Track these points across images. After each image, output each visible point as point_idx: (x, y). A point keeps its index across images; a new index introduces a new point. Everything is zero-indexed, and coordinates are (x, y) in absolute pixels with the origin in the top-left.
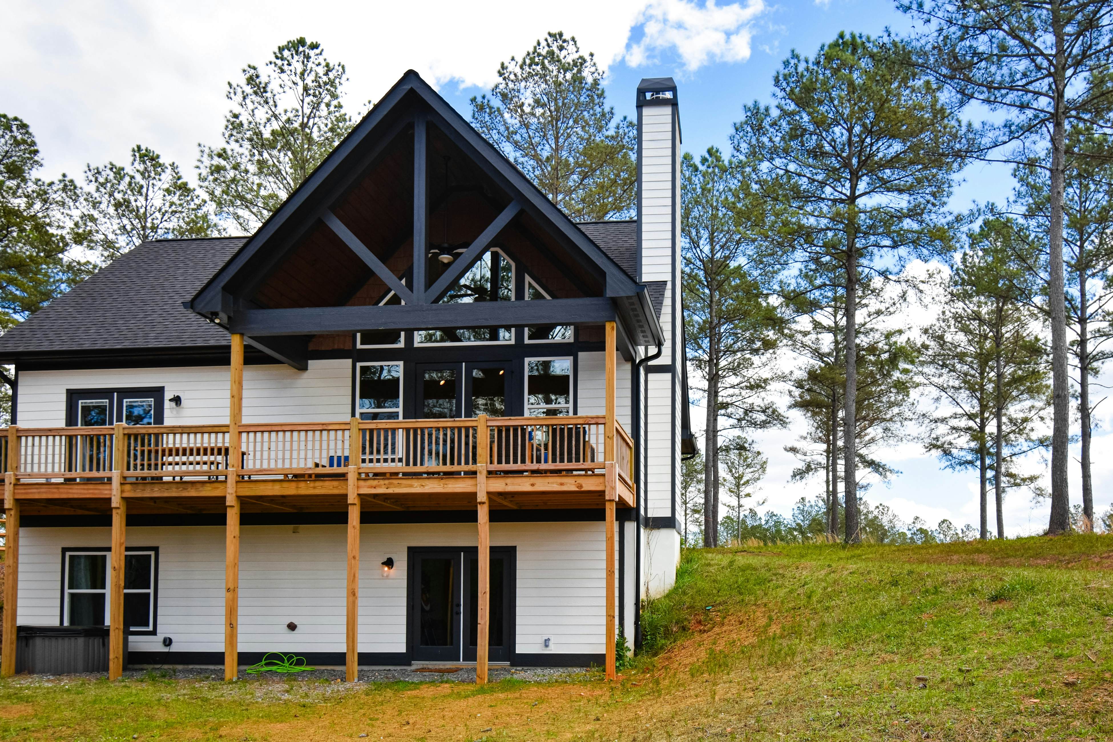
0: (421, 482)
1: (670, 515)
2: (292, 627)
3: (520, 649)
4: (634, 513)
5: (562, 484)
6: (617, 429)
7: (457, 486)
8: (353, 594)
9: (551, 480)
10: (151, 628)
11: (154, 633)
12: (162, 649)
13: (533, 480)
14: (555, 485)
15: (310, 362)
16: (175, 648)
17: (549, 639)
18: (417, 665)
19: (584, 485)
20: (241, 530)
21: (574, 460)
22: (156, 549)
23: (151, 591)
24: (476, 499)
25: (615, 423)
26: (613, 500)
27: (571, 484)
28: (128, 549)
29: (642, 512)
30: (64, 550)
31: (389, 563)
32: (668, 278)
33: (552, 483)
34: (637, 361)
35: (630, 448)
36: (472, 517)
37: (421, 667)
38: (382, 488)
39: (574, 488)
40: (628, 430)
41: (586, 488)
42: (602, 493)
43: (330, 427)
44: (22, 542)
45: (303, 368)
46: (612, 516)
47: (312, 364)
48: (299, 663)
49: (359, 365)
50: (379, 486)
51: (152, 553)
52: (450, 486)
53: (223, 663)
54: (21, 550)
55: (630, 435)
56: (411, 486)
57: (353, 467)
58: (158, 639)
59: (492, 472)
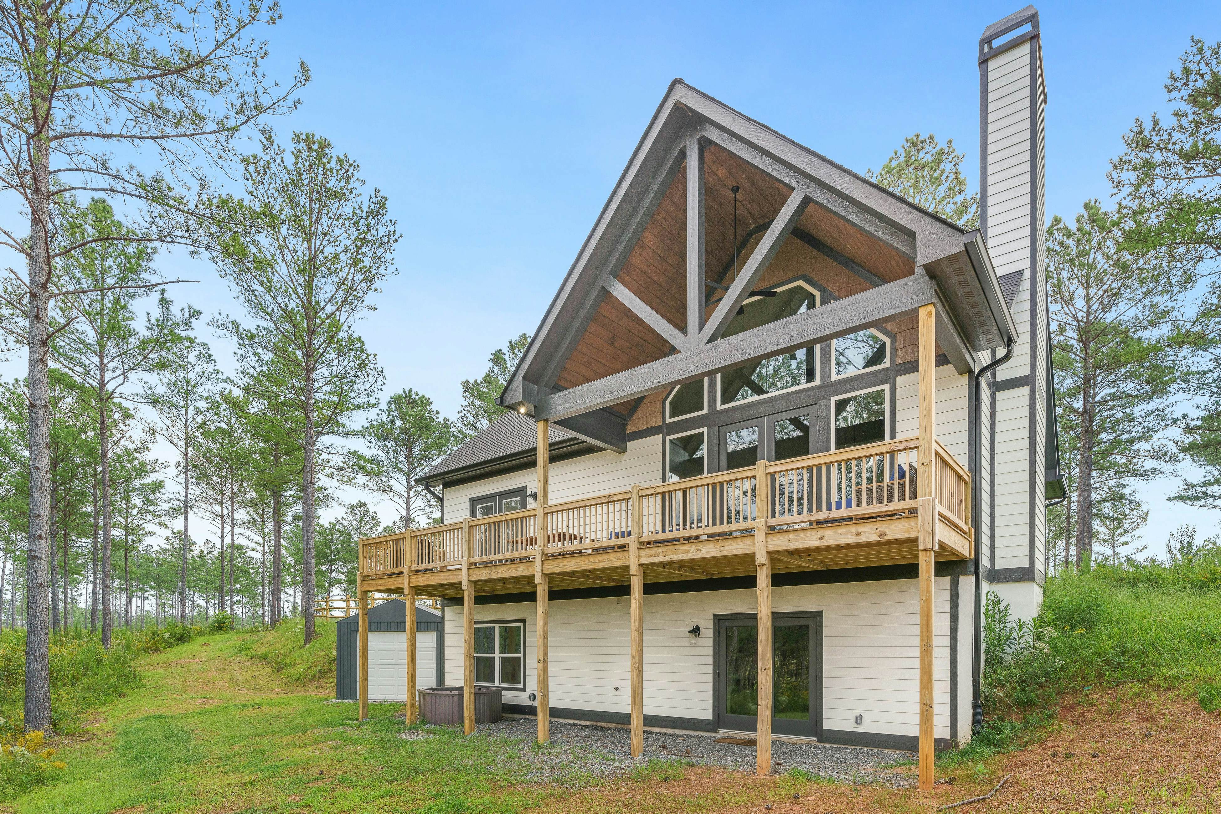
0: (699, 546)
1: (1026, 565)
3: (828, 725)
4: (971, 566)
5: (858, 534)
6: (937, 453)
7: (734, 547)
8: (638, 669)
9: (843, 530)
10: (522, 686)
11: (524, 690)
12: (529, 703)
13: (820, 533)
14: (849, 536)
15: (631, 443)
17: (861, 716)
18: (723, 733)
19: (888, 533)
20: (549, 605)
21: (875, 501)
22: (523, 621)
23: (522, 655)
24: (755, 561)
25: (934, 443)
26: (930, 550)
27: (870, 533)
29: (985, 561)
31: (696, 631)
32: (1025, 264)
33: (847, 534)
34: (977, 371)
35: (966, 483)
36: (750, 582)
37: (727, 735)
38: (662, 555)
39: (875, 538)
40: (962, 461)
41: (890, 536)
42: (914, 541)
43: (615, 498)
45: (624, 450)
46: (928, 571)
49: (668, 438)
50: (658, 555)
51: (522, 624)
52: (727, 548)
55: (966, 468)
56: (688, 552)
57: (633, 537)
58: (526, 695)
59: (773, 528)
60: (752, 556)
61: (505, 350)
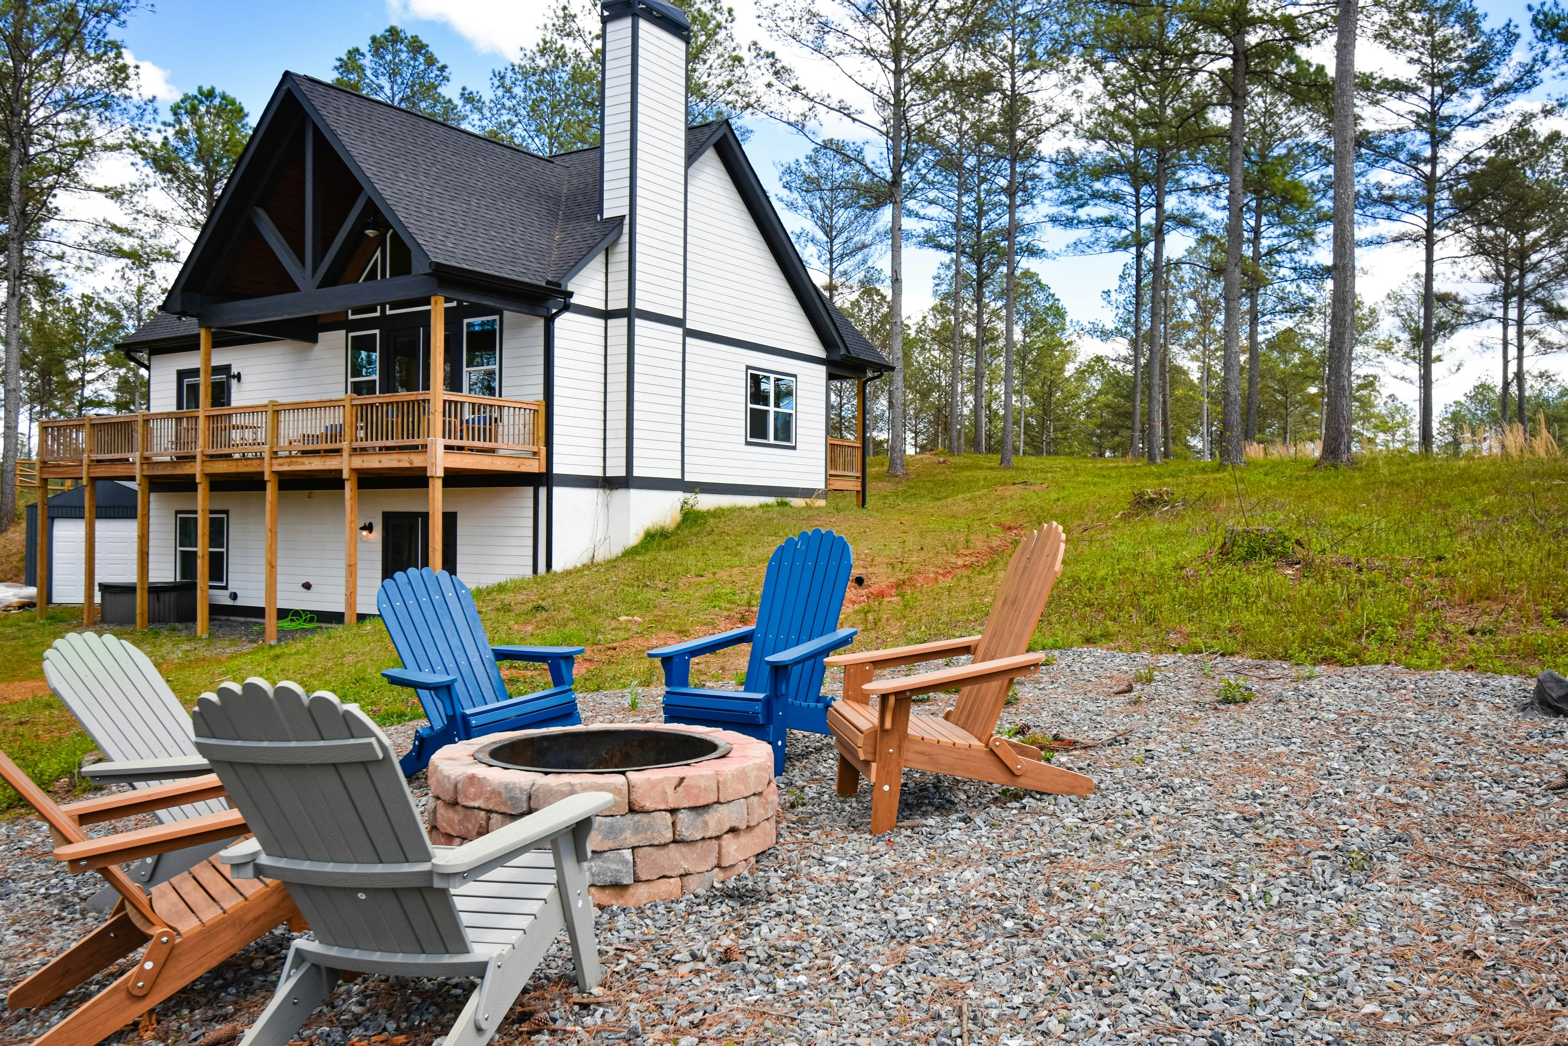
2: (307, 586)
4: (544, 478)
5: (401, 460)
9: (392, 456)
10: (224, 583)
11: (225, 588)
12: (230, 602)
14: (395, 463)
15: (320, 335)
16: (239, 602)
22: (226, 512)
23: (225, 550)
25: (442, 396)
26: (433, 476)
27: (405, 460)
28: (212, 512)
30: (177, 512)
31: (369, 528)
34: (549, 316)
35: (533, 410)
39: (407, 465)
41: (414, 465)
44: (152, 505)
45: (315, 340)
46: (432, 493)
47: (322, 336)
48: (311, 620)
49: (351, 334)
50: (286, 465)
51: (225, 516)
53: (263, 617)
54: (152, 513)
57: (267, 447)
58: (226, 593)
59: (355, 450)
60: (340, 471)
61: (364, 48)
